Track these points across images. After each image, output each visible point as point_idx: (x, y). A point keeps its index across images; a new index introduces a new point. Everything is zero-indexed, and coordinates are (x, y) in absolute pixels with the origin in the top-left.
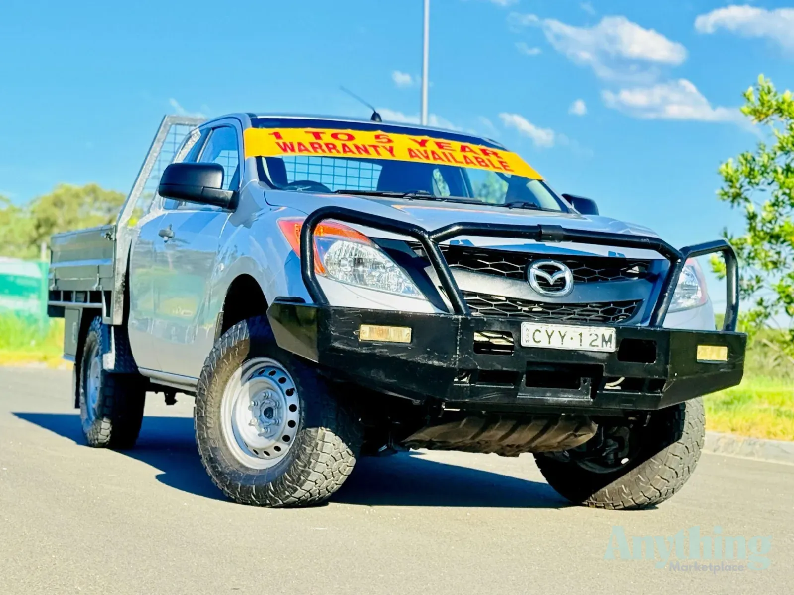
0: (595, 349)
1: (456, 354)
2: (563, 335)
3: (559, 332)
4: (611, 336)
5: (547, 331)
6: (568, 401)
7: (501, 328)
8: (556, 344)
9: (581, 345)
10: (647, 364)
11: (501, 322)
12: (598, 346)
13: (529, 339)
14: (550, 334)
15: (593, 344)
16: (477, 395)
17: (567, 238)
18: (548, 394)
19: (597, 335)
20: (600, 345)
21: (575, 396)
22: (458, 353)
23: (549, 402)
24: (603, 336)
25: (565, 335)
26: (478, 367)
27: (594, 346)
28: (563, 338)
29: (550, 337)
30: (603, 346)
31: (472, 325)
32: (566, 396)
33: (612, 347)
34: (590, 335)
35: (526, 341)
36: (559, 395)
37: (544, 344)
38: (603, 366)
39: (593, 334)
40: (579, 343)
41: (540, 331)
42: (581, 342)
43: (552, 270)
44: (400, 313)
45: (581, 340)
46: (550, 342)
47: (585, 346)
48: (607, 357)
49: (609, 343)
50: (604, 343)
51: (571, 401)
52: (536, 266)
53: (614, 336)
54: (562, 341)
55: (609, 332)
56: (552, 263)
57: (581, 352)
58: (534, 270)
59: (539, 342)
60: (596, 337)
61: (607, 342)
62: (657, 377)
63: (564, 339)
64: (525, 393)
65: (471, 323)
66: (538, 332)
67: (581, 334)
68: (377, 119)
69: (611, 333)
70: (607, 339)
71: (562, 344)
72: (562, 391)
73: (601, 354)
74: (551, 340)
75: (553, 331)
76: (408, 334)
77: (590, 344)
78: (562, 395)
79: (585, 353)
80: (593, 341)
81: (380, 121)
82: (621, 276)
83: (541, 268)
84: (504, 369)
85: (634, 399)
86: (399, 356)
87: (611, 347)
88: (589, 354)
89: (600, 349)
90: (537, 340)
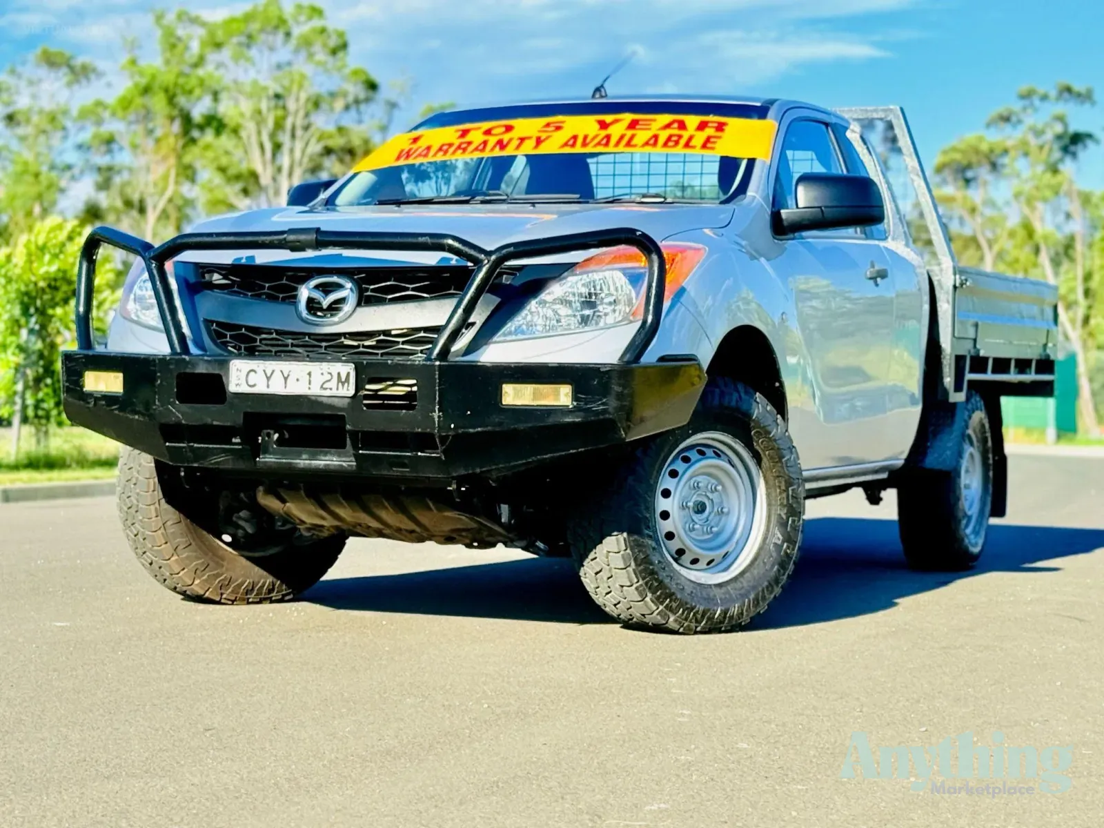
0: (327, 393)
1: (155, 405)
2: (286, 376)
3: (282, 371)
4: (348, 374)
5: (264, 371)
6: (326, 465)
7: (207, 369)
8: (277, 387)
9: (309, 388)
10: (404, 411)
11: (207, 361)
12: (331, 389)
13: (240, 382)
14: (269, 375)
15: (325, 386)
16: (203, 458)
18: (304, 456)
19: (330, 374)
20: (334, 387)
22: (157, 403)
23: (298, 466)
24: (339, 374)
25: (288, 375)
26: (183, 422)
27: (326, 389)
28: (286, 379)
29: (268, 378)
30: (337, 389)
31: (172, 367)
32: (327, 458)
33: (350, 390)
34: (322, 374)
35: (237, 385)
36: (319, 457)
37: (261, 388)
38: (344, 416)
39: (325, 373)
40: (308, 386)
41: (255, 372)
42: (310, 383)
43: (326, 289)
45: (310, 381)
46: (268, 386)
47: (315, 391)
48: (349, 403)
49: (346, 384)
50: (340, 384)
53: (353, 374)
54: (286, 383)
55: (347, 369)
57: (313, 398)
59: (253, 386)
60: (329, 377)
61: (343, 384)
62: (420, 430)
63: (288, 381)
64: (275, 455)
65: (172, 364)
66: (252, 373)
67: (309, 374)
69: (350, 371)
70: (343, 380)
71: (285, 387)
73: (340, 399)
74: (270, 383)
75: (273, 371)
76: (120, 381)
77: (322, 387)
78: (323, 458)
79: (320, 399)
80: (323, 384)
84: (216, 423)
86: (113, 410)
87: (348, 390)
88: (325, 400)
89: (334, 392)
90: (250, 383)
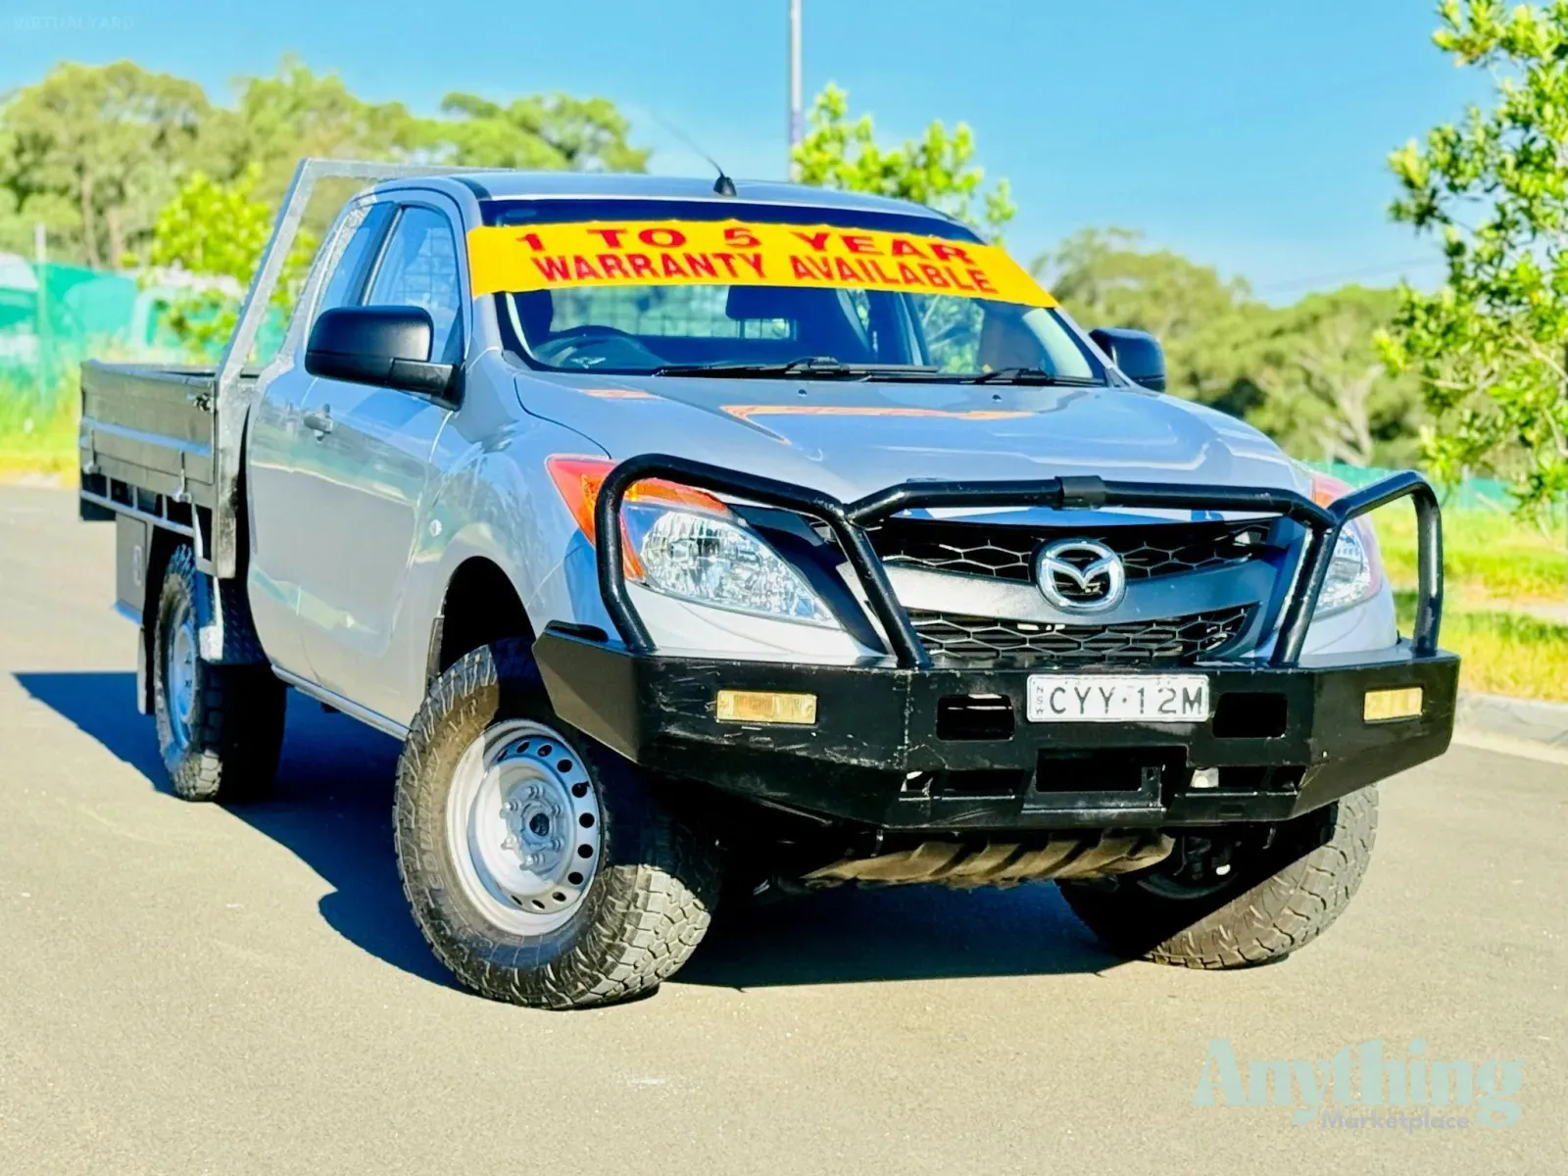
0: (1170, 717)
1: (903, 744)
2: (1107, 695)
3: (1101, 689)
4: (1200, 689)
5: (1076, 689)
6: (1120, 815)
7: (988, 689)
8: (1095, 713)
9: (1142, 712)
10: (1269, 738)
11: (989, 677)
12: (1174, 712)
13: (1042, 707)
14: (1082, 694)
15: (1164, 708)
16: (944, 817)
17: (1113, 501)
18: (1080, 804)
19: (1173, 691)
20: (1180, 709)
21: (1130, 805)
22: (906, 742)
23: (1082, 818)
24: (1185, 692)
25: (1111, 694)
26: (947, 767)
27: (1168, 712)
28: (1107, 700)
29: (1082, 700)
30: (1184, 712)
31: (933, 687)
32: (1113, 804)
33: (1202, 713)
34: (1160, 691)
35: (1038, 712)
36: (1102, 803)
37: (1072, 714)
38: (1184, 749)
39: (1165, 690)
40: (1139, 708)
41: (1063, 691)
43: (1084, 560)
44: (794, 667)
45: (1142, 702)
46: (1082, 711)
47: (1150, 715)
48: (1193, 731)
49: (1196, 705)
50: (1187, 705)
51: (1125, 814)
52: (1051, 553)
53: (1206, 691)
54: (1107, 705)
55: (1197, 684)
56: (1084, 545)
57: (1143, 725)
58: (1050, 563)
59: (1063, 711)
60: (1171, 695)
61: (1192, 704)
62: (1288, 763)
63: (1110, 703)
64: (1036, 803)
65: (932, 682)
66: (1059, 693)
67: (1142, 692)
68: (728, 191)
69: (1200, 685)
70: (1192, 698)
71: (1107, 711)
72: (1106, 796)
73: (1181, 726)
74: (1085, 706)
75: (1089, 689)
76: (810, 706)
77: (1161, 709)
78: (1107, 804)
79: (1152, 726)
80: (1165, 702)
81: (734, 193)
82: (1216, 558)
83: (1064, 556)
84: (996, 766)
85: (1244, 804)
86: (794, 750)
87: (1199, 713)
88: (1160, 727)
89: (1179, 716)
90: (1058, 708)
